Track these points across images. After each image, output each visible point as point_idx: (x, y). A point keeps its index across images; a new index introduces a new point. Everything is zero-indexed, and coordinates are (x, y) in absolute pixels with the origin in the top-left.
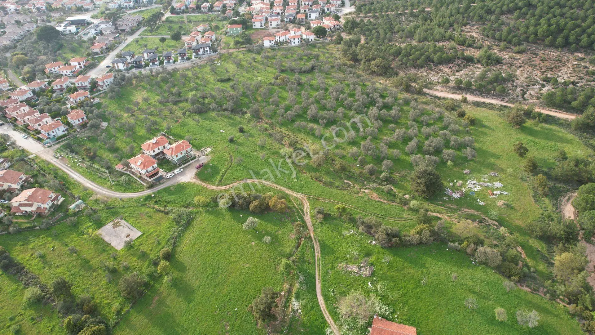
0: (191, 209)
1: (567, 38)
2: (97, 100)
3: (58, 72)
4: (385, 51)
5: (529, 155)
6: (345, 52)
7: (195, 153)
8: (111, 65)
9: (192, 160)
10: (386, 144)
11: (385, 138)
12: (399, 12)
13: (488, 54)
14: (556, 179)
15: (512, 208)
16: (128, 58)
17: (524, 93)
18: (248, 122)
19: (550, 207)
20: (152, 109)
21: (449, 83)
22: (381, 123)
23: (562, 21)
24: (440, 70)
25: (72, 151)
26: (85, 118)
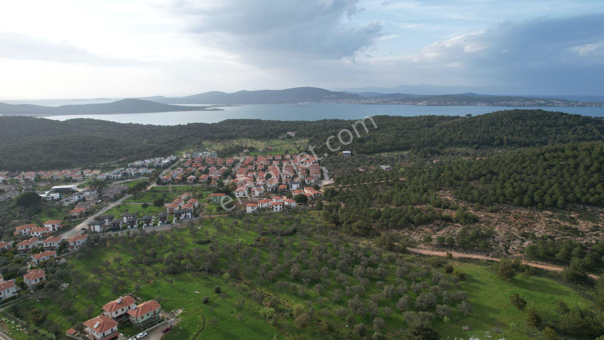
1: (532, 198)
2: (63, 261)
3: (27, 233)
4: (365, 214)
5: (528, 307)
6: (326, 217)
7: (164, 315)
8: (87, 227)
9: (160, 322)
10: (375, 302)
11: (373, 296)
12: (375, 182)
13: (464, 213)
14: (565, 333)
16: (107, 220)
17: (507, 249)
18: (226, 282)
20: (123, 270)
21: (431, 241)
22: (368, 281)
23: (524, 185)
24: (421, 230)
25: (17, 316)
26: (44, 278)
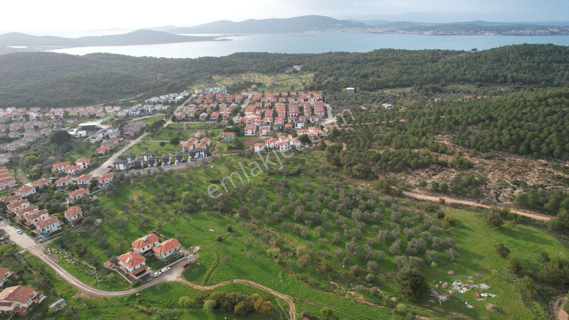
0: (175, 310)
1: (528, 146)
2: (95, 198)
3: (63, 171)
4: (365, 157)
5: (512, 255)
6: (329, 158)
7: (184, 252)
8: (113, 166)
9: (180, 258)
10: (370, 245)
11: (369, 239)
12: (377, 123)
13: (460, 159)
14: (543, 282)
15: (503, 312)
16: (129, 159)
17: (497, 196)
18: (237, 221)
19: (542, 312)
20: (146, 207)
21: (426, 186)
22: (364, 224)
23: (522, 133)
24: (417, 174)
25: (63, 247)
26: (81, 214)
